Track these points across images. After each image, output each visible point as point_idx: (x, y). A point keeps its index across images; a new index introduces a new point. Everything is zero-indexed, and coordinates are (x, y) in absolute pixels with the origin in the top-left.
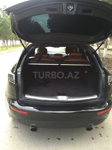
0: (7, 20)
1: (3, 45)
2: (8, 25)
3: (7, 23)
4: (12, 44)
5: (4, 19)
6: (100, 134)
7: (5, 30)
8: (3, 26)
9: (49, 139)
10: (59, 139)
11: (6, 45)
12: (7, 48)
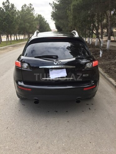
0: (10, 14)
1: (7, 40)
2: (11, 19)
3: (10, 18)
4: (15, 39)
5: (7, 13)
6: (89, 108)
7: (8, 25)
8: (6, 21)
9: (48, 112)
10: (57, 112)
11: (10, 40)
12: (11, 43)
